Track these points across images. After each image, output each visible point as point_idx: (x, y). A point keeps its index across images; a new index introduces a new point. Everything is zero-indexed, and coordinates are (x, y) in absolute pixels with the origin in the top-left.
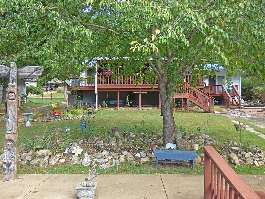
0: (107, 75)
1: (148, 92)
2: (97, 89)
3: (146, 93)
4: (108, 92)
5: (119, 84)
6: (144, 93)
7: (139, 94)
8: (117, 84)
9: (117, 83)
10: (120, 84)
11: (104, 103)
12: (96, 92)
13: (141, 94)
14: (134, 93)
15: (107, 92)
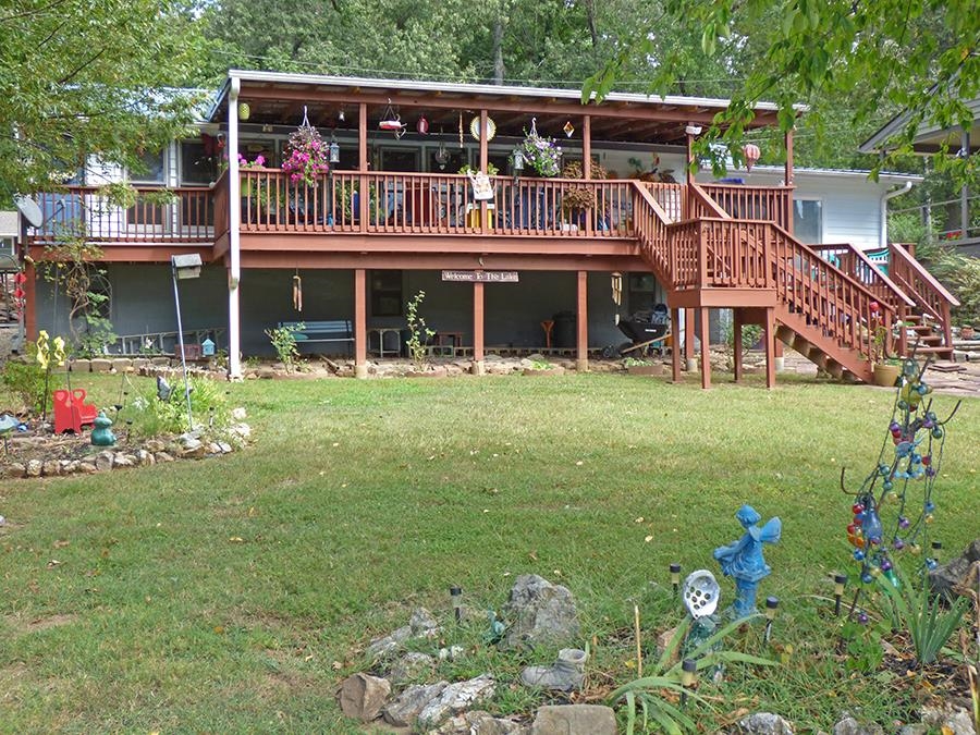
0: (301, 170)
1: (520, 273)
2: (244, 254)
3: (514, 278)
4: (302, 272)
5: (365, 227)
6: (503, 280)
7: (470, 285)
8: (356, 228)
9: (357, 223)
10: (372, 228)
11: (286, 336)
12: (235, 273)
13: (487, 285)
14: (447, 276)
15: (293, 271)
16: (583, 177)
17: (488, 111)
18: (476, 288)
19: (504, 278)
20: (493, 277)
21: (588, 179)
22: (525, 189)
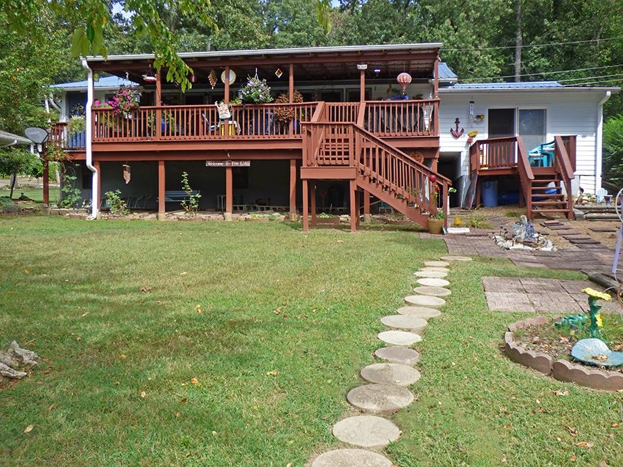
1: (251, 161)
3: (248, 164)
5: (159, 136)
7: (224, 169)
8: (154, 137)
9: (154, 135)
10: (163, 138)
12: (89, 162)
13: (234, 169)
14: (209, 164)
16: (288, 102)
17: (230, 67)
18: (227, 171)
19: (242, 164)
20: (236, 164)
21: (291, 103)
22: (251, 111)
